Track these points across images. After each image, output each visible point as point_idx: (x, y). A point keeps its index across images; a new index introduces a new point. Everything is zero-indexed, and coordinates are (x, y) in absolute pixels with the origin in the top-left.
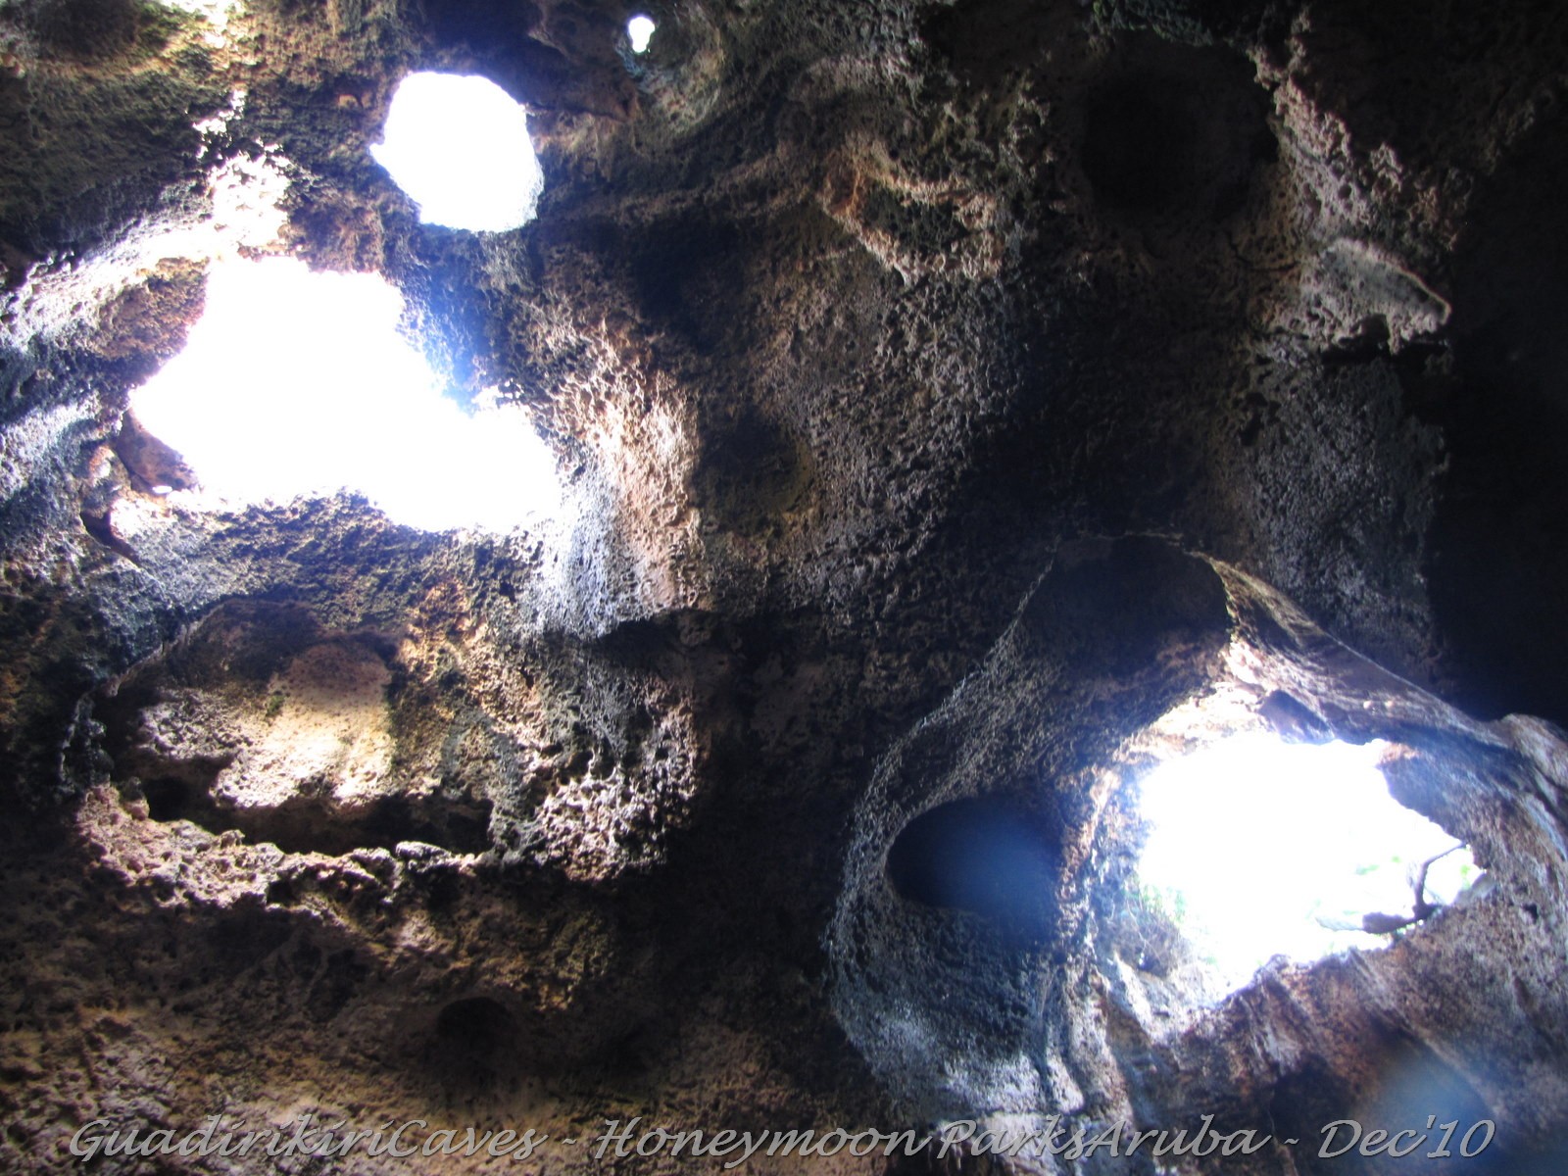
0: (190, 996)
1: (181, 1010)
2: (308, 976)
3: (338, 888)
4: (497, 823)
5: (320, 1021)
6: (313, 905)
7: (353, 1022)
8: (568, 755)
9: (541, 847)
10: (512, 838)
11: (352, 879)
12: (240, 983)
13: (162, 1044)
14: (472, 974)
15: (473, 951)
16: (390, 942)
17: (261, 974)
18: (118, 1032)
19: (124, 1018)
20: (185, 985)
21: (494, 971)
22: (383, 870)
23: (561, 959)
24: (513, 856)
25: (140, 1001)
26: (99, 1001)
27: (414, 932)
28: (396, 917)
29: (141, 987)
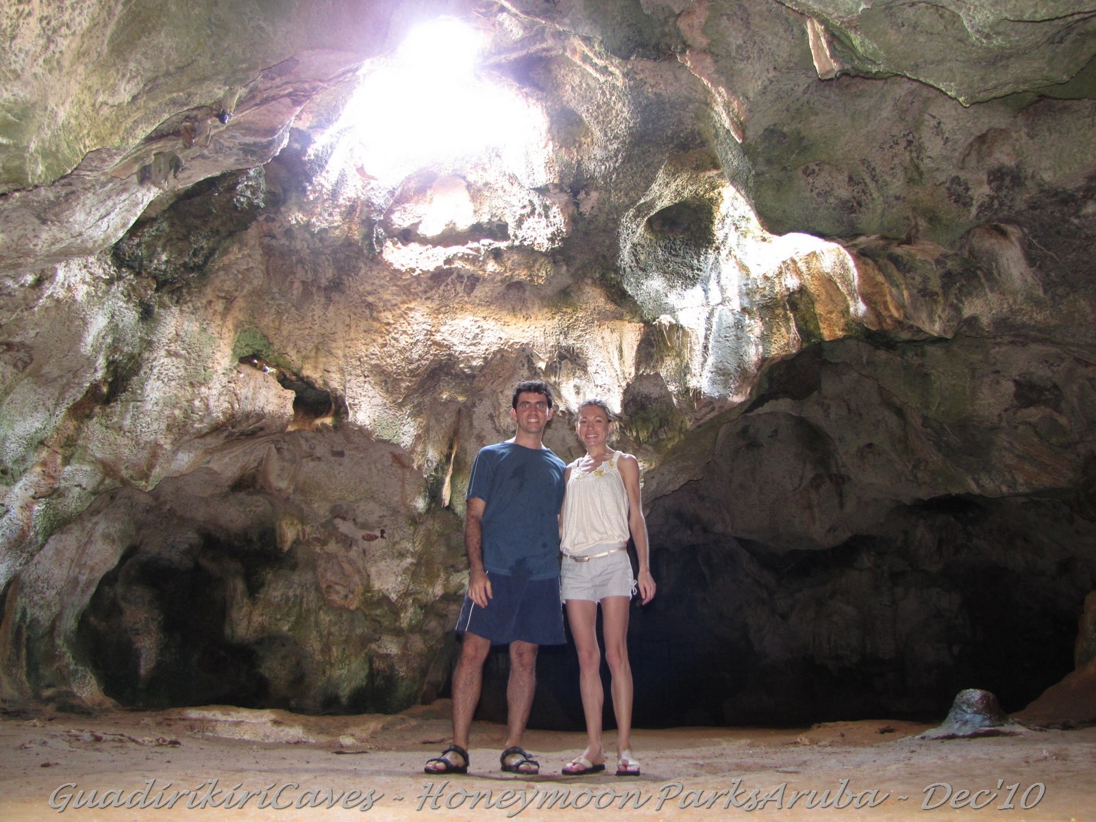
0: (429, 295)
1: (427, 299)
2: (462, 282)
3: (464, 258)
4: (511, 232)
5: (469, 295)
6: (458, 264)
7: (479, 292)
8: (528, 209)
9: (525, 240)
10: (516, 237)
11: (468, 255)
12: (442, 288)
13: (424, 310)
14: (512, 276)
15: (510, 270)
16: (485, 271)
17: (447, 284)
18: (411, 309)
19: (412, 305)
20: (426, 292)
21: (518, 275)
22: (478, 250)
23: (538, 270)
24: (517, 243)
25: (415, 299)
26: (404, 302)
27: (491, 266)
28: (484, 262)
29: (415, 296)
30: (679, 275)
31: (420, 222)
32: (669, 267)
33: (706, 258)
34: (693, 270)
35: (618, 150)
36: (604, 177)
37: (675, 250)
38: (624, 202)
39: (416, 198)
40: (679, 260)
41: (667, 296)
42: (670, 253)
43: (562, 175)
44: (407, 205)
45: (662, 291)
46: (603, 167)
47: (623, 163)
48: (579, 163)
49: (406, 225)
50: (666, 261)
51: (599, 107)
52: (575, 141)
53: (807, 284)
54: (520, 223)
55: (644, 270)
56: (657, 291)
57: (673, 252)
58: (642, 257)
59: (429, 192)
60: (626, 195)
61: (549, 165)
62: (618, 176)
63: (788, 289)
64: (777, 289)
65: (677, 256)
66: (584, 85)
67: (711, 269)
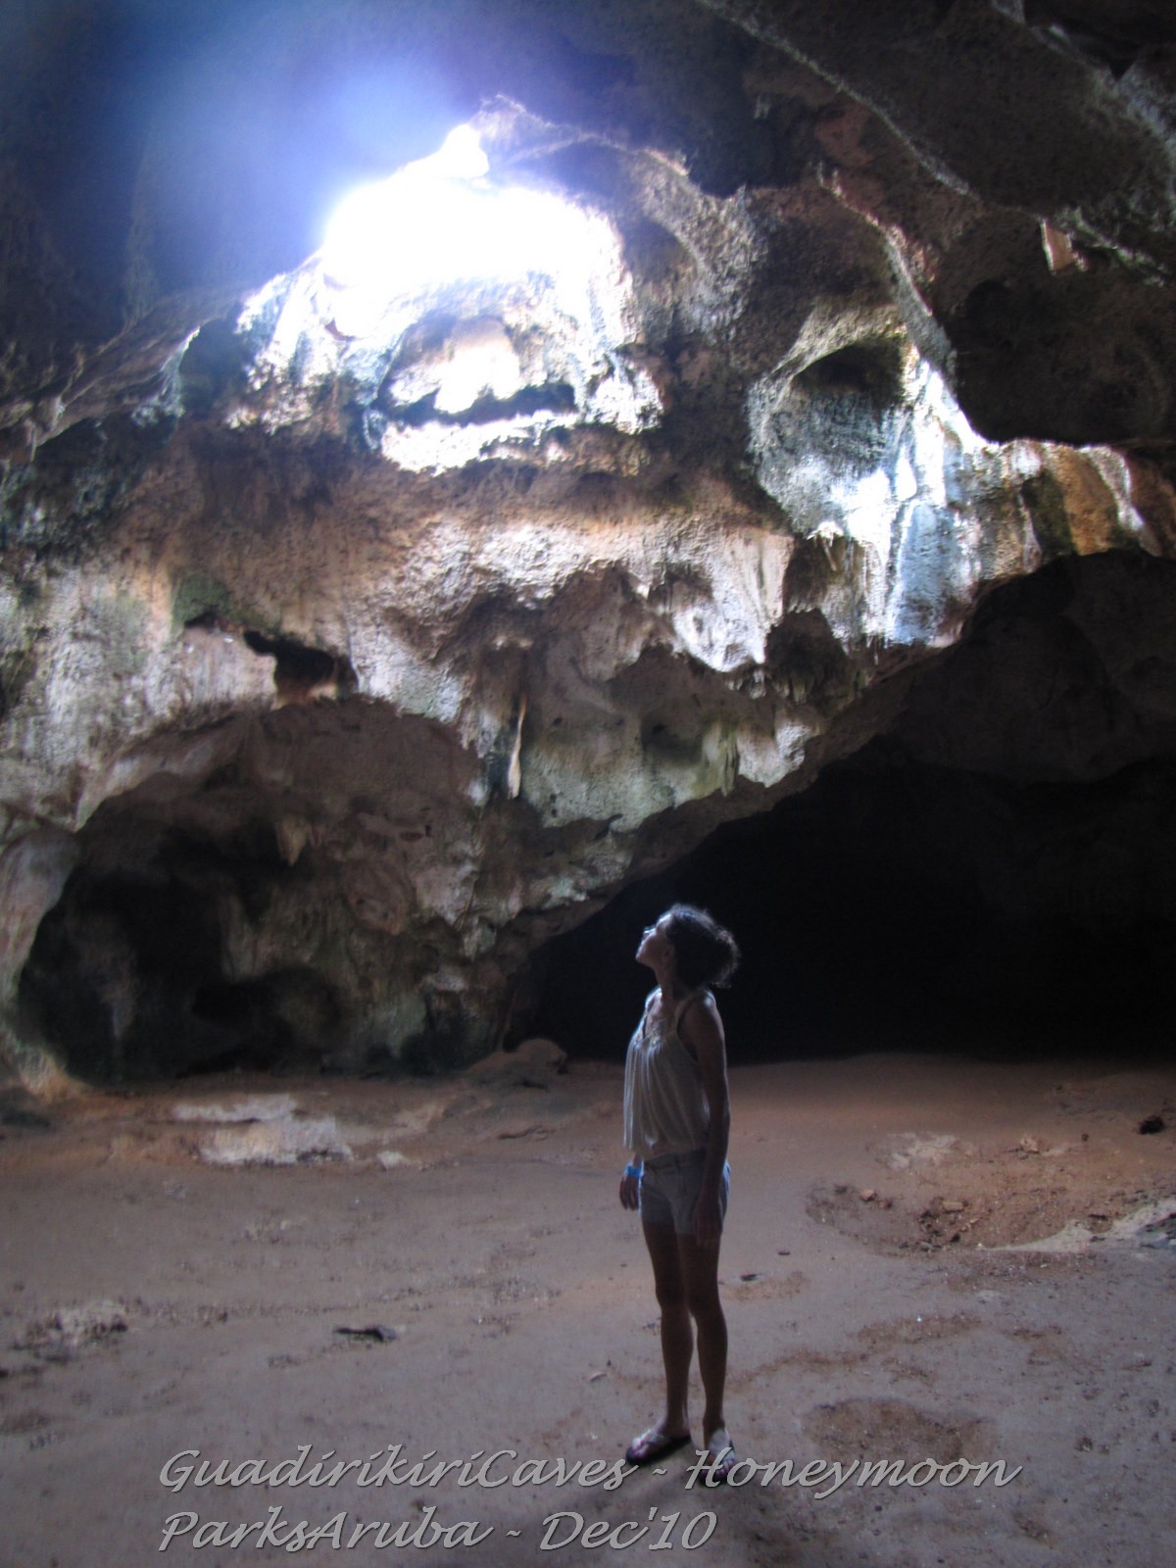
0: (462, 499)
1: (459, 505)
2: (511, 478)
3: (512, 443)
4: (579, 398)
5: (524, 493)
6: (502, 454)
7: (538, 488)
8: (603, 369)
9: (601, 415)
10: (588, 409)
11: (517, 439)
12: (481, 487)
13: (457, 523)
14: (587, 466)
15: (584, 457)
16: (544, 459)
17: (489, 482)
18: (436, 525)
19: (437, 518)
20: (456, 496)
21: (597, 463)
22: (531, 430)
23: (628, 456)
24: (590, 419)
25: (440, 509)
26: (424, 515)
27: (554, 453)
28: (543, 447)
29: (440, 505)
30: (849, 455)
31: (436, 392)
32: (832, 443)
33: (891, 425)
34: (871, 446)
35: (734, 297)
36: (717, 333)
37: (842, 414)
38: (750, 370)
39: (426, 356)
40: (848, 430)
41: (829, 490)
42: (833, 420)
43: (650, 330)
44: (413, 368)
45: (821, 484)
46: (714, 318)
47: (743, 314)
48: (676, 308)
49: (415, 398)
50: (827, 433)
51: (701, 224)
52: (668, 271)
53: (1052, 467)
54: (593, 386)
55: (792, 451)
56: (814, 484)
57: (839, 418)
58: (789, 432)
59: (447, 344)
60: (755, 358)
61: (628, 311)
62: (738, 331)
63: (1021, 476)
64: (1004, 473)
65: (844, 424)
66: (674, 190)
67: (900, 441)
